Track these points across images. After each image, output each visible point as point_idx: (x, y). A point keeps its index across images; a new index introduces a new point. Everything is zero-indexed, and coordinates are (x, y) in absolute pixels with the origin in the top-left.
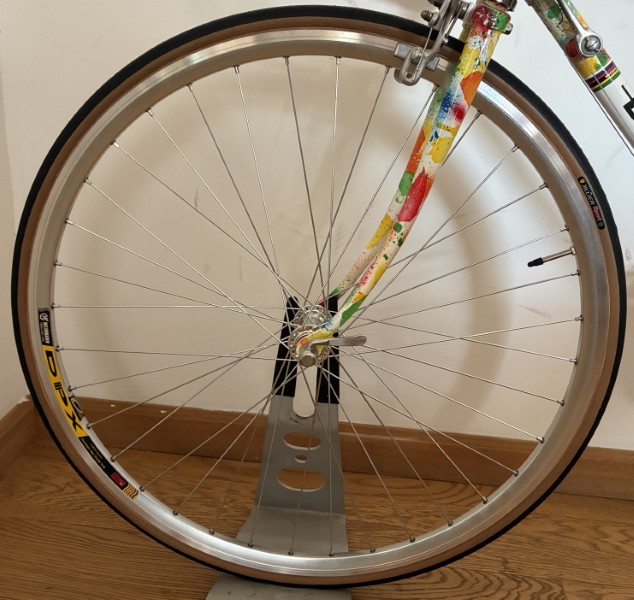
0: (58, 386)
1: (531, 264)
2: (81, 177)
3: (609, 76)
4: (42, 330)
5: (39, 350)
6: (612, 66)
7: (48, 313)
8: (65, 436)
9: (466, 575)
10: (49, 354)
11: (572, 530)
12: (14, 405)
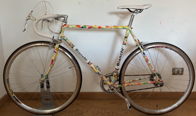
0: (10, 89)
1: (69, 68)
2: (12, 62)
3: (73, 47)
4: (7, 82)
5: (7, 85)
6: (74, 46)
7: (8, 80)
8: (11, 96)
9: (70, 111)
10: (8, 85)
11: (89, 104)
12: (5, 94)
